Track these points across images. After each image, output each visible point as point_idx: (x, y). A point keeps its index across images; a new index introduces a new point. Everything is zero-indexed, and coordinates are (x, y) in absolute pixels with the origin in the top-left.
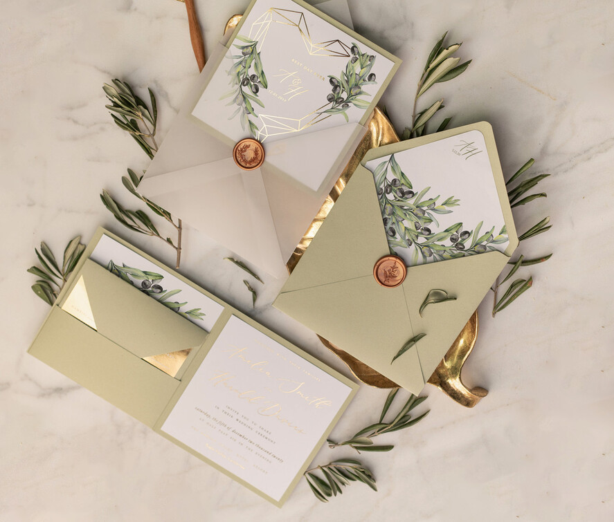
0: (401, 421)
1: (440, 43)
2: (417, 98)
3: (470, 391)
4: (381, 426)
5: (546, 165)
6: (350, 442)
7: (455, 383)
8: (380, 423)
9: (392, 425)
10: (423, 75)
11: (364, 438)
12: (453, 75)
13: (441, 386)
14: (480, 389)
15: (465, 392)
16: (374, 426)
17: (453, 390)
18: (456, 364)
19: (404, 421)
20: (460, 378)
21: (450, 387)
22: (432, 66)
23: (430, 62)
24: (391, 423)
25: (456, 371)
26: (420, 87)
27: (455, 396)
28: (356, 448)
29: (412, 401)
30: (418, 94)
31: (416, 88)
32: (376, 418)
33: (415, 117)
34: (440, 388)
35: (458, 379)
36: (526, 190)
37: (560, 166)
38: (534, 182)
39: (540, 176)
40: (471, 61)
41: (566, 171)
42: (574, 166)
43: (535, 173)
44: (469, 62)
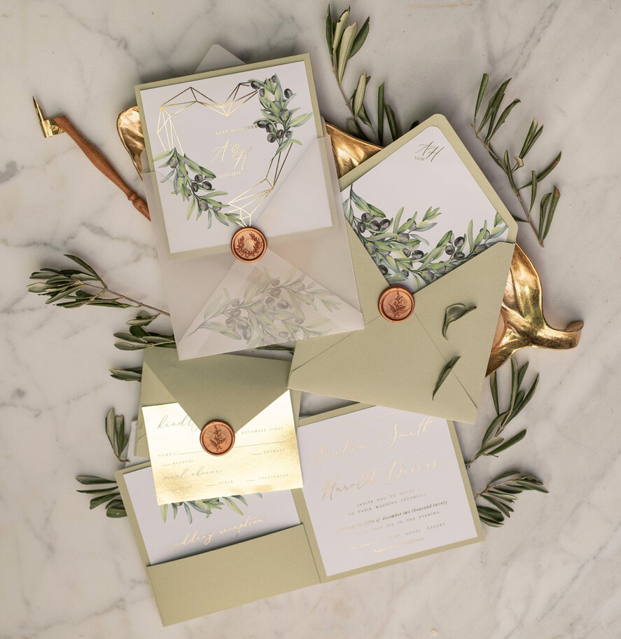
0: (518, 401)
1: (329, 21)
2: (340, 86)
3: (565, 331)
4: (502, 417)
5: (503, 71)
6: (481, 452)
7: (546, 333)
8: (499, 415)
9: (511, 411)
10: (332, 59)
11: (492, 439)
12: (361, 41)
13: (535, 344)
14: (574, 324)
15: (560, 335)
16: (494, 422)
17: (548, 340)
18: (536, 314)
19: (521, 400)
20: (547, 325)
21: (543, 339)
22: (335, 46)
23: (331, 43)
24: (509, 409)
25: (539, 321)
26: (337, 73)
27: (554, 344)
28: (491, 453)
29: (516, 376)
30: (339, 81)
31: (334, 75)
32: (492, 413)
33: (350, 103)
34: (534, 346)
35: (546, 327)
36: (498, 107)
37: (515, 64)
38: (500, 95)
39: (502, 86)
40: (369, 18)
41: (524, 66)
42: (529, 56)
43: (497, 86)
44: (368, 20)
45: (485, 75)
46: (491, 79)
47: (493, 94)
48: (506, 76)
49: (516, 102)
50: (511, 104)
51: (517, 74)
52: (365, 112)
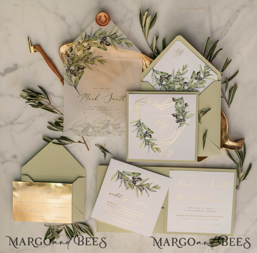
1: (140, 15)
2: (146, 40)
5: (216, 36)
10: (143, 30)
12: (154, 22)
22: (143, 25)
23: (141, 24)
26: (145, 35)
30: (146, 39)
31: (144, 36)
33: (151, 47)
36: (214, 51)
37: (221, 34)
38: (215, 46)
39: (216, 42)
40: (156, 13)
41: (225, 34)
42: (227, 31)
43: (213, 42)
44: (156, 14)
45: (209, 38)
46: (211, 39)
47: (212, 45)
48: (218, 38)
49: (221, 49)
50: (219, 50)
51: (222, 38)
52: (157, 51)
